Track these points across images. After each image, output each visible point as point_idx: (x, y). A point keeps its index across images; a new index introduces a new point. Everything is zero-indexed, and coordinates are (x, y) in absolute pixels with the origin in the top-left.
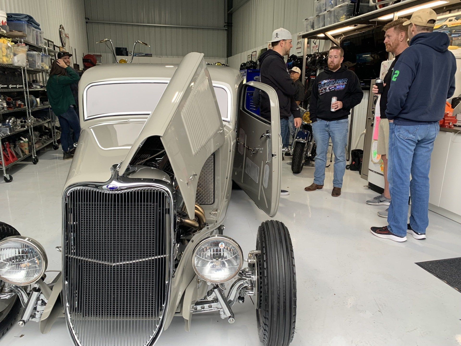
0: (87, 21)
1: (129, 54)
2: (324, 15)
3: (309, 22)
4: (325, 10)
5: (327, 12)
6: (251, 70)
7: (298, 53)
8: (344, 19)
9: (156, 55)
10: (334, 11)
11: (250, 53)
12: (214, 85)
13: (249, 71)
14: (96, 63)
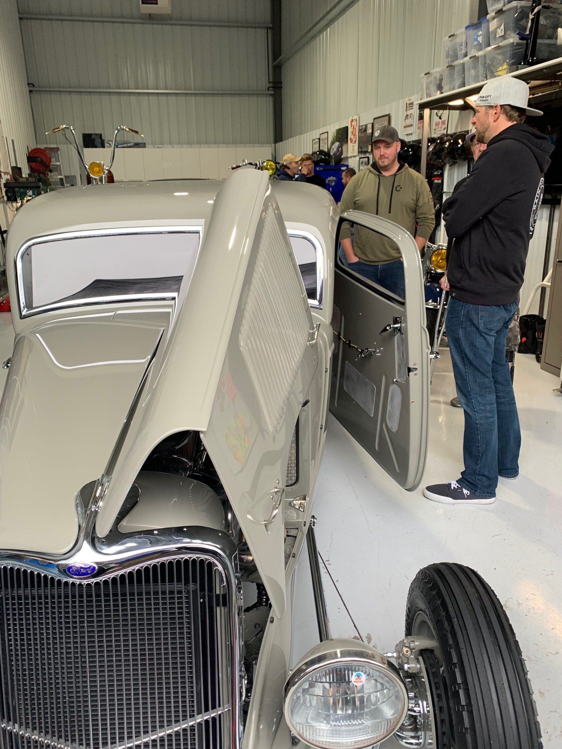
0: (32, 89)
1: (106, 145)
2: (463, 65)
3: (432, 78)
4: (466, 55)
5: (470, 58)
6: (321, 166)
7: (407, 135)
8: (505, 72)
9: (154, 144)
10: (485, 56)
11: (316, 135)
12: (289, 231)
13: (318, 169)
14: (50, 162)
